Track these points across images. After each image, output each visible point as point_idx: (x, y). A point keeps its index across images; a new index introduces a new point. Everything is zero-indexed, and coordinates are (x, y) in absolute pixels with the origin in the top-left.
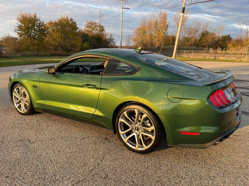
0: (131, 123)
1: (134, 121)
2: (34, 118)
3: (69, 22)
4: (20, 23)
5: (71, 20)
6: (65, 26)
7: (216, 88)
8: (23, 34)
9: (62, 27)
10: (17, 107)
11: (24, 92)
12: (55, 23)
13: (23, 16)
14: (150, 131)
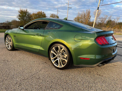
0: (57, 54)
1: (58, 52)
2: (14, 52)
3: (42, 14)
4: (19, 14)
5: (43, 13)
6: (40, 15)
7: (100, 35)
8: (21, 19)
9: (39, 16)
10: (7, 47)
11: (10, 39)
12: (36, 14)
13: (21, 10)
14: (66, 57)
